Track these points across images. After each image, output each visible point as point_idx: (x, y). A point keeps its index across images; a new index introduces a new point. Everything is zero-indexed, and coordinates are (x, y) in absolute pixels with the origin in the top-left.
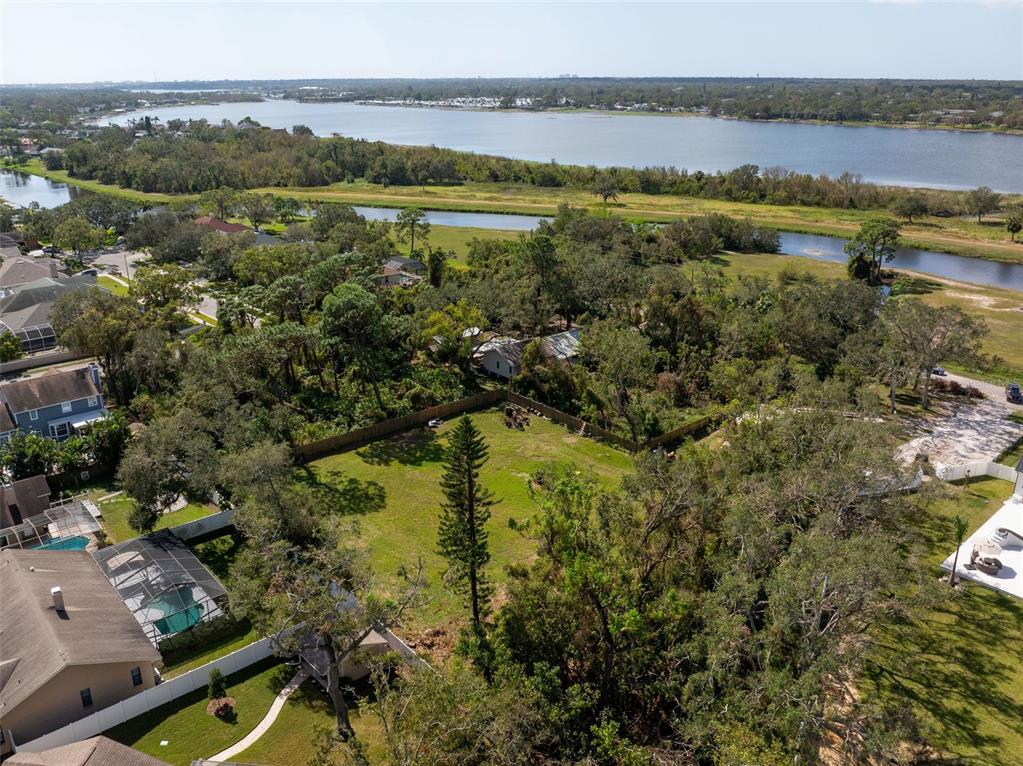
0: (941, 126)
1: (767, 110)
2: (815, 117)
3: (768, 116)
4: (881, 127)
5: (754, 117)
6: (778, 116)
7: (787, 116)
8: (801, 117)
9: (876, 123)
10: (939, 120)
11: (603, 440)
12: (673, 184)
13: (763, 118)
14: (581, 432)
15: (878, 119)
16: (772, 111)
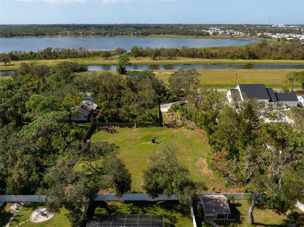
0: (67, 36)
1: (11, 34)
2: (28, 35)
3: (12, 35)
4: (51, 37)
5: (6, 36)
6: (15, 36)
7: (19, 35)
8: (24, 35)
9: (48, 36)
10: (66, 34)
11: (144, 127)
12: (23, 56)
13: (10, 36)
14: (135, 127)
15: (48, 35)
16: (13, 34)
